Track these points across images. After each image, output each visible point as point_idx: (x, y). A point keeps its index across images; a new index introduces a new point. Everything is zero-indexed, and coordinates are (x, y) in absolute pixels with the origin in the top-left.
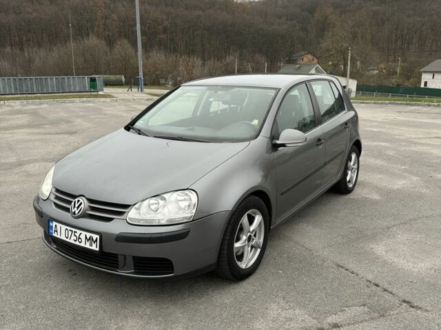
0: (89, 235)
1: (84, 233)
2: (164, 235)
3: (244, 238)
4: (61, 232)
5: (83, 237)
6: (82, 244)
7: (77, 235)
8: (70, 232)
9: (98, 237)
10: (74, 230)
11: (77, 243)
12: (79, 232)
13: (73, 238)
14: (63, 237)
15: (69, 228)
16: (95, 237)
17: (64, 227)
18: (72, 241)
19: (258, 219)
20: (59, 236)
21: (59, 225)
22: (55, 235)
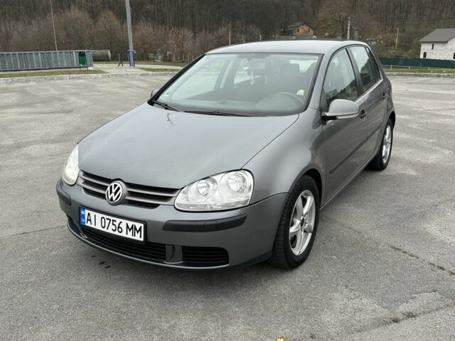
0: (130, 224)
1: (124, 222)
2: (219, 222)
3: (298, 222)
4: (96, 221)
5: (123, 226)
6: (123, 234)
7: (117, 224)
8: (107, 222)
9: (142, 225)
10: (112, 218)
11: (116, 233)
12: (118, 220)
13: (111, 227)
14: (98, 227)
15: (106, 217)
16: (138, 225)
17: (99, 216)
18: (110, 231)
19: (310, 200)
20: (93, 226)
21: (93, 214)
22: (88, 224)
